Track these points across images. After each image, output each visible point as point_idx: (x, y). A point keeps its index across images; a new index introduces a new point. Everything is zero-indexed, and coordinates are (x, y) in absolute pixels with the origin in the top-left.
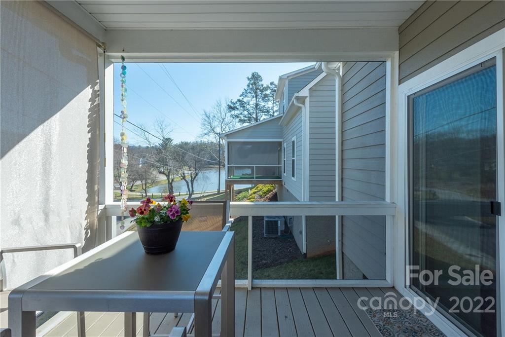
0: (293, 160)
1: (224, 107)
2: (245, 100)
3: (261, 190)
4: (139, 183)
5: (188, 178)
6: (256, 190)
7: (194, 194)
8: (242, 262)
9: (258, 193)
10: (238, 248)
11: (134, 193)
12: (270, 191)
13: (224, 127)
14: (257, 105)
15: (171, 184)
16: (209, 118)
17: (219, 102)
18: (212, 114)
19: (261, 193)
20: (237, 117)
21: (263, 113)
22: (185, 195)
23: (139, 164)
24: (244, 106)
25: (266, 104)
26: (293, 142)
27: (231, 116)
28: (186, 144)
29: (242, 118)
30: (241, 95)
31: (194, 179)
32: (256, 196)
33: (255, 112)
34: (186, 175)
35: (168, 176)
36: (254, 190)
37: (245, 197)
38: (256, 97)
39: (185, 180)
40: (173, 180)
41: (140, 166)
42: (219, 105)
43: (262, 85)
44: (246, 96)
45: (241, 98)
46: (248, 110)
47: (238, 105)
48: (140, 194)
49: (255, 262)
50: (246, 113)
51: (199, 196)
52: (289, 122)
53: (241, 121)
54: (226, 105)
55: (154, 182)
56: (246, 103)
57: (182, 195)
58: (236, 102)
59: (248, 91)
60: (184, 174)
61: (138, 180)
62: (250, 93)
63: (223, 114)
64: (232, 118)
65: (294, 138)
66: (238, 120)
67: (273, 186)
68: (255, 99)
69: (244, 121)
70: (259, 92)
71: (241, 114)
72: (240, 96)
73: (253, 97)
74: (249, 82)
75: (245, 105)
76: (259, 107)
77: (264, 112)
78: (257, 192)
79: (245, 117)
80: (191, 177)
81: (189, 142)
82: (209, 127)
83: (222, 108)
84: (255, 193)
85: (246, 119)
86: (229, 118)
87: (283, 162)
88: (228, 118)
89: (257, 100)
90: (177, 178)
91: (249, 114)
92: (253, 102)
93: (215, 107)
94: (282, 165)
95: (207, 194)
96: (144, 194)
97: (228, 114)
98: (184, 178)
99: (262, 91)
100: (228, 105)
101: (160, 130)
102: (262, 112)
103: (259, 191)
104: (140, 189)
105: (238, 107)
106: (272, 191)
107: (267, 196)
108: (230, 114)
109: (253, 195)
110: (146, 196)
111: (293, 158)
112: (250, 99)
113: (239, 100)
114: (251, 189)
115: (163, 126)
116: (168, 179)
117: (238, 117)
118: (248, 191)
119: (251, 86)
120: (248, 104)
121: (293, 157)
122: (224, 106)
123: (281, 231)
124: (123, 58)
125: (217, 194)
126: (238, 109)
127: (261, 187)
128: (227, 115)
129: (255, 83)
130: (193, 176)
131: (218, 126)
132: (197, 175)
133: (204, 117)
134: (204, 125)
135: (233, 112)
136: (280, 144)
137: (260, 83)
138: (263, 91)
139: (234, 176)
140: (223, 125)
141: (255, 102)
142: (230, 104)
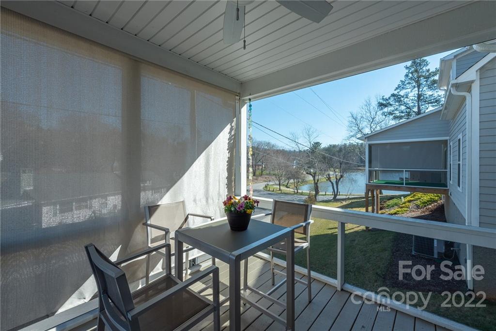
0: (459, 165)
1: (375, 106)
2: (402, 93)
3: (420, 198)
4: (292, 181)
5: (333, 180)
6: (412, 199)
7: (339, 195)
8: (377, 274)
9: (415, 202)
10: (374, 258)
11: (288, 189)
12: (432, 201)
13: (374, 127)
14: (419, 96)
15: (317, 183)
16: (356, 120)
17: (368, 101)
18: (360, 115)
19: (419, 203)
20: (390, 114)
21: (429, 105)
22: (331, 195)
23: (293, 166)
24: (401, 101)
25: (435, 92)
26: (459, 140)
27: (383, 114)
28: (334, 146)
29: (398, 115)
30: (397, 89)
31: (339, 181)
32: (411, 205)
33: (417, 104)
34: (331, 176)
35: (314, 177)
36: (409, 198)
37: (396, 204)
38: (419, 87)
39: (331, 181)
40: (318, 181)
41: (294, 167)
42: (368, 104)
43: (428, 71)
44: (403, 88)
45: (396, 92)
46: (406, 104)
47: (391, 101)
48: (292, 190)
49: (393, 278)
50: (403, 108)
51: (345, 197)
52: (455, 115)
53: (395, 118)
54: (377, 103)
55: (304, 182)
56: (403, 97)
57: (328, 195)
58: (389, 98)
59: (407, 82)
60: (329, 175)
61: (291, 179)
62: (409, 83)
63: (373, 113)
64: (384, 117)
65: (460, 136)
66: (391, 117)
67: (438, 196)
68: (416, 89)
69: (401, 117)
70: (423, 81)
71: (397, 109)
72: (395, 90)
73: (414, 87)
74: (407, 71)
75: (402, 99)
76: (422, 97)
77: (431, 103)
78: (414, 200)
79: (402, 112)
80: (336, 178)
81: (337, 144)
82: (356, 128)
83: (372, 107)
84: (410, 201)
85: (403, 114)
86: (381, 116)
87: (448, 166)
88: (379, 117)
89: (420, 90)
90: (322, 179)
91: (408, 108)
92: (413, 94)
93: (363, 107)
94: (448, 170)
95: (353, 197)
96: (296, 191)
97: (380, 113)
98: (329, 179)
99: (427, 78)
100: (379, 103)
101: (307, 137)
102: (429, 103)
103: (416, 200)
104: (293, 186)
105: (391, 103)
106: (436, 201)
107: (427, 207)
108: (381, 112)
109: (407, 204)
110: (297, 192)
111: (459, 163)
112: (409, 90)
113: (393, 95)
114: (405, 196)
115: (310, 132)
116: (314, 180)
117: (392, 114)
118: (401, 198)
119: (410, 75)
120: (407, 98)
121: (459, 160)
122: (374, 104)
123: (439, 253)
124: (250, 100)
125: (363, 198)
126: (391, 105)
127: (419, 195)
128: (378, 113)
129: (416, 71)
130: (338, 178)
131: (367, 127)
132: (342, 176)
133: (351, 119)
134: (351, 127)
135: (386, 110)
136: (446, 142)
137: (424, 68)
138: (429, 78)
139: (379, 180)
140: (372, 125)
141: (417, 92)
142: (381, 101)
